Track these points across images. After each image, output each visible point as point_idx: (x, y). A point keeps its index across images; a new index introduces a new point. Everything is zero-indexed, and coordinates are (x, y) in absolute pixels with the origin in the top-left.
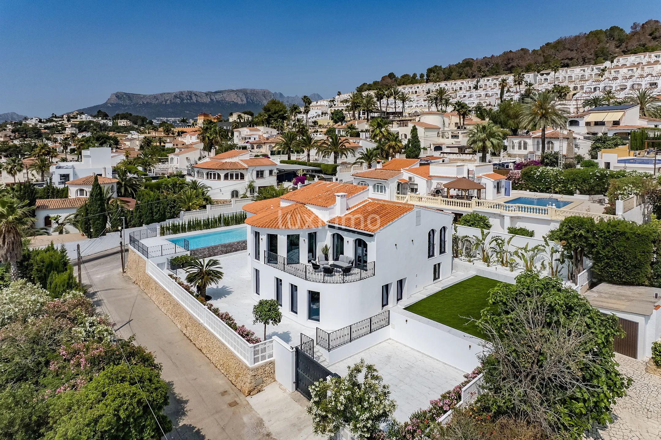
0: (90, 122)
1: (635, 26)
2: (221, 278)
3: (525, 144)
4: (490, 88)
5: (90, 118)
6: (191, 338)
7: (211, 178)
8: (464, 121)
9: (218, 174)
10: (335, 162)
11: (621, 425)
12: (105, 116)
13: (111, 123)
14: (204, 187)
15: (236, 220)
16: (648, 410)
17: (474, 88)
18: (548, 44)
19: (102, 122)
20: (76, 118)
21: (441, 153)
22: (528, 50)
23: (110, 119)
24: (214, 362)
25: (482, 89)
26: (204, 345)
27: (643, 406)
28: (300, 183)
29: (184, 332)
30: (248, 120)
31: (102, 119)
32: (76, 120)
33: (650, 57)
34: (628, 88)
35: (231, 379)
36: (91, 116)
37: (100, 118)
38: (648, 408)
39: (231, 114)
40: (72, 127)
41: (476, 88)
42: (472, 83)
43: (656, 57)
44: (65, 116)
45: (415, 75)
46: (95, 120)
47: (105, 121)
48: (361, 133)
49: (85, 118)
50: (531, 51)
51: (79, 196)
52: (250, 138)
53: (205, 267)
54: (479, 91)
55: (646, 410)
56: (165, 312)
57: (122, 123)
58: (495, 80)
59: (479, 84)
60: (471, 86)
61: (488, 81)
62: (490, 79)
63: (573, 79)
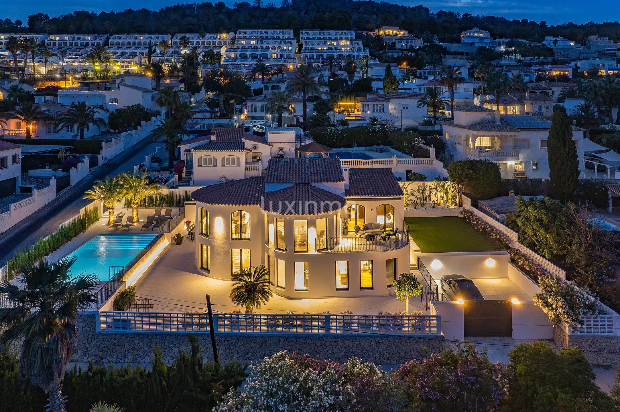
10: (83, 136)
28: (73, 167)
33: (262, 33)
43: (266, 33)
58: (128, 39)
59: (110, 41)
60: (101, 42)
61: (120, 38)
62: (122, 36)
63: (217, 44)
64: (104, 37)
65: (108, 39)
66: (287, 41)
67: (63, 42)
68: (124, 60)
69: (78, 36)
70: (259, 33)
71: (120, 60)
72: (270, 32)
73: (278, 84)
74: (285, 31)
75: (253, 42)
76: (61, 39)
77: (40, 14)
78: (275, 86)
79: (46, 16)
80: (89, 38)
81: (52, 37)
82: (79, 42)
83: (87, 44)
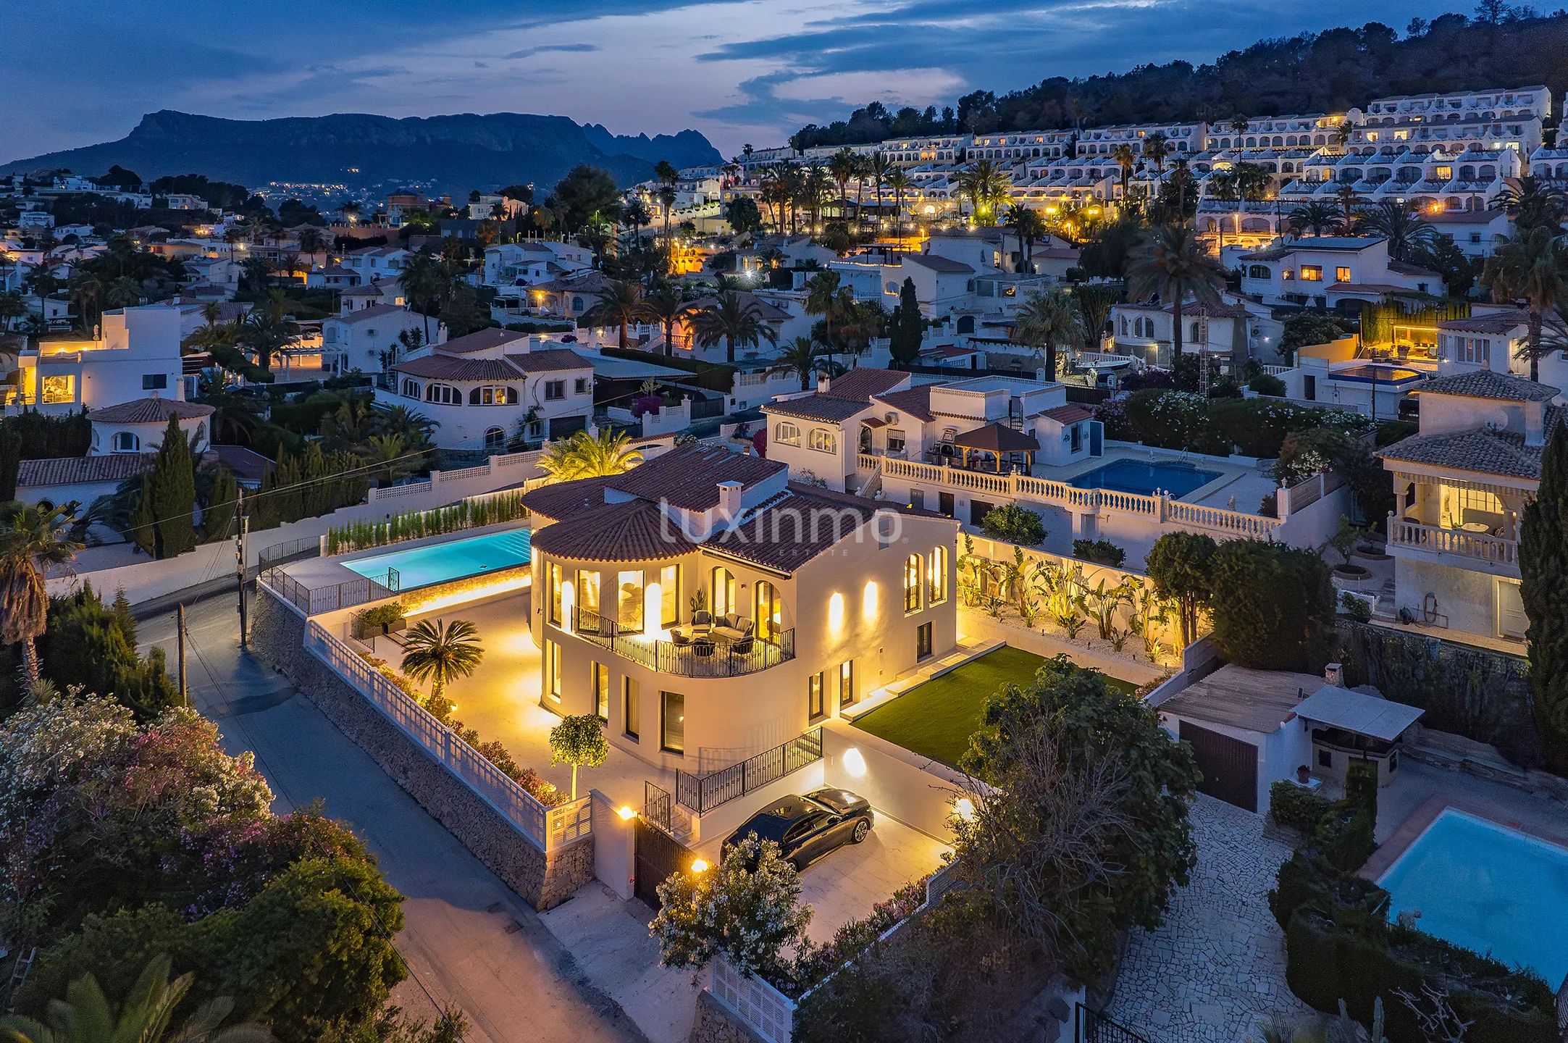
0: (91, 196)
1: (1416, 25)
2: (478, 662)
3: (1150, 324)
4: (1101, 156)
5: (89, 187)
6: (417, 796)
7: (437, 399)
8: (1030, 250)
9: (455, 391)
10: (731, 357)
11: (1194, 932)
12: (131, 182)
13: (149, 201)
14: (422, 422)
15: (501, 511)
16: (1243, 903)
17: (1066, 153)
18: (1233, 55)
19: (121, 198)
20: (51, 185)
21: (970, 339)
22: (1190, 67)
23: (143, 192)
24: (469, 845)
25: (1083, 157)
26: (446, 809)
27: (1239, 897)
28: (647, 412)
29: (401, 782)
30: (519, 215)
31: (122, 190)
32: (48, 190)
33: (1440, 105)
34: (1394, 177)
35: (506, 879)
36: (92, 180)
37: (117, 187)
38: (1244, 899)
39: (475, 198)
40: (36, 209)
41: (1071, 153)
42: (1061, 140)
43: (1453, 105)
44: (18, 179)
45: (931, 111)
46: (102, 193)
47: (130, 196)
48: (795, 274)
49: (75, 184)
50: (1195, 69)
51: (119, 450)
52: (525, 272)
53: (443, 640)
54: (1076, 161)
55: (1240, 903)
56: (353, 737)
57: (181, 202)
58: (1113, 138)
59: (1078, 144)
60: (1060, 147)
61: (1098, 137)
62: (1104, 132)
63: (1284, 144)
64: (1067, 137)
65: (1075, 138)
66: (1504, 125)
67: (994, 150)
68: (1075, 189)
69: (1022, 136)
70: (1433, 107)
71: (1068, 188)
72: (1467, 99)
73: (1263, 264)
74: (1515, 94)
75: (1403, 134)
76: (994, 144)
77: (980, 93)
78: (1258, 267)
79: (990, 96)
80: (1041, 140)
81: (978, 141)
82: (1022, 148)
83: (1036, 153)
